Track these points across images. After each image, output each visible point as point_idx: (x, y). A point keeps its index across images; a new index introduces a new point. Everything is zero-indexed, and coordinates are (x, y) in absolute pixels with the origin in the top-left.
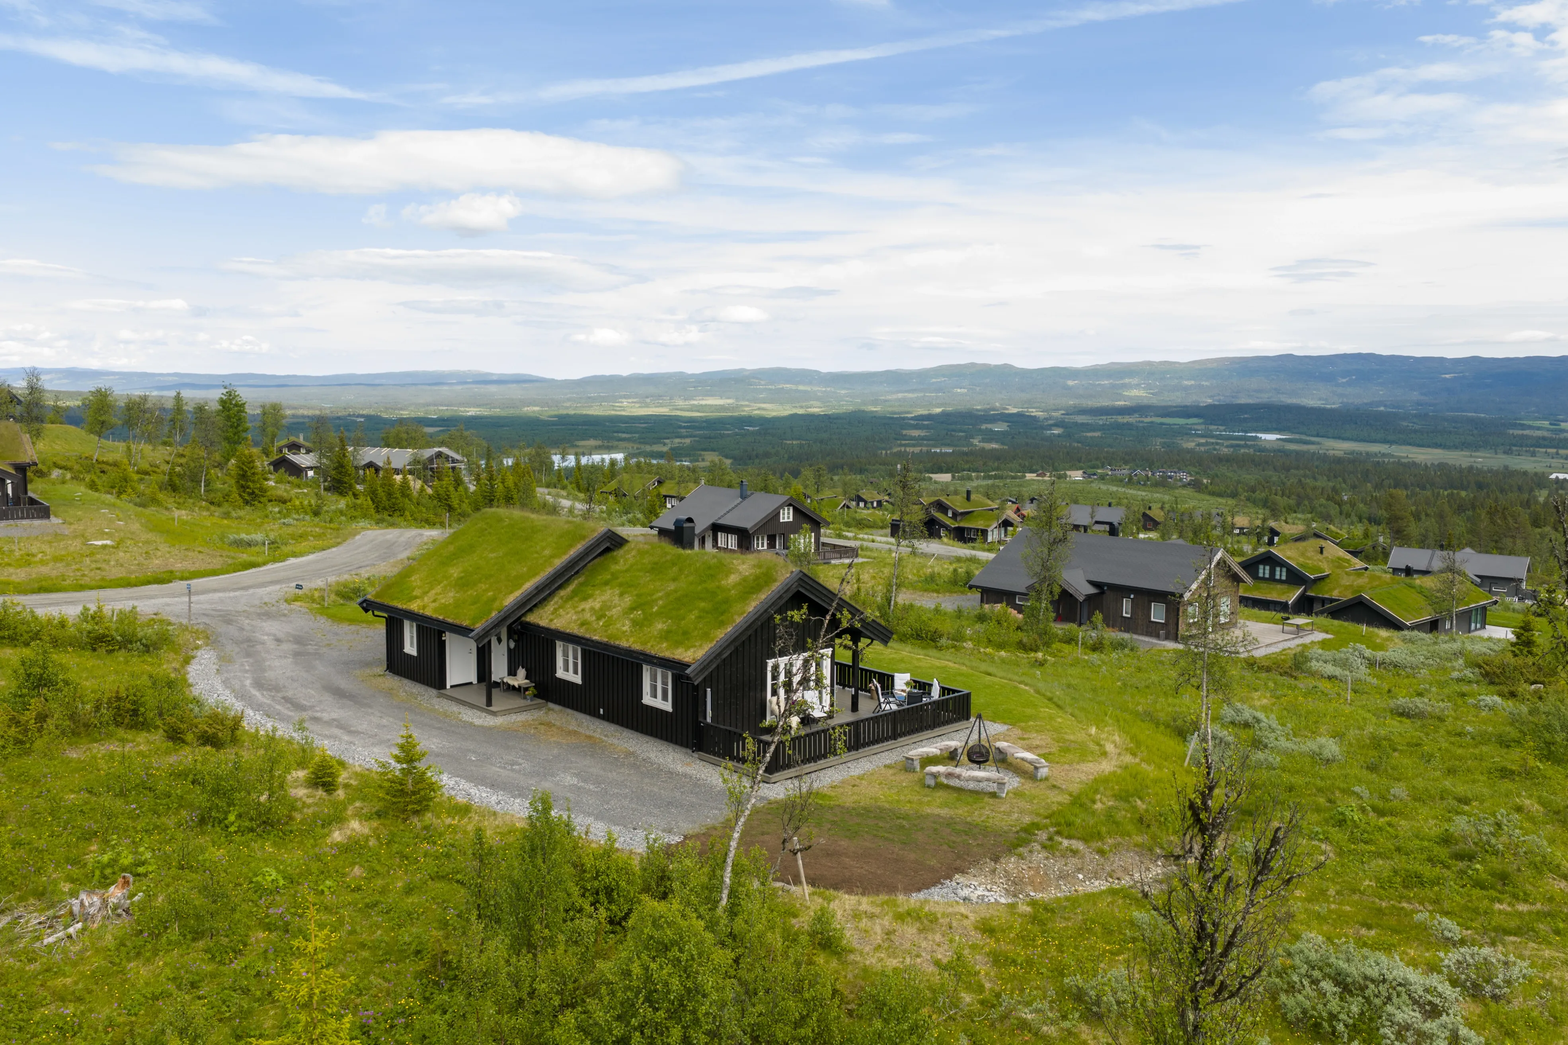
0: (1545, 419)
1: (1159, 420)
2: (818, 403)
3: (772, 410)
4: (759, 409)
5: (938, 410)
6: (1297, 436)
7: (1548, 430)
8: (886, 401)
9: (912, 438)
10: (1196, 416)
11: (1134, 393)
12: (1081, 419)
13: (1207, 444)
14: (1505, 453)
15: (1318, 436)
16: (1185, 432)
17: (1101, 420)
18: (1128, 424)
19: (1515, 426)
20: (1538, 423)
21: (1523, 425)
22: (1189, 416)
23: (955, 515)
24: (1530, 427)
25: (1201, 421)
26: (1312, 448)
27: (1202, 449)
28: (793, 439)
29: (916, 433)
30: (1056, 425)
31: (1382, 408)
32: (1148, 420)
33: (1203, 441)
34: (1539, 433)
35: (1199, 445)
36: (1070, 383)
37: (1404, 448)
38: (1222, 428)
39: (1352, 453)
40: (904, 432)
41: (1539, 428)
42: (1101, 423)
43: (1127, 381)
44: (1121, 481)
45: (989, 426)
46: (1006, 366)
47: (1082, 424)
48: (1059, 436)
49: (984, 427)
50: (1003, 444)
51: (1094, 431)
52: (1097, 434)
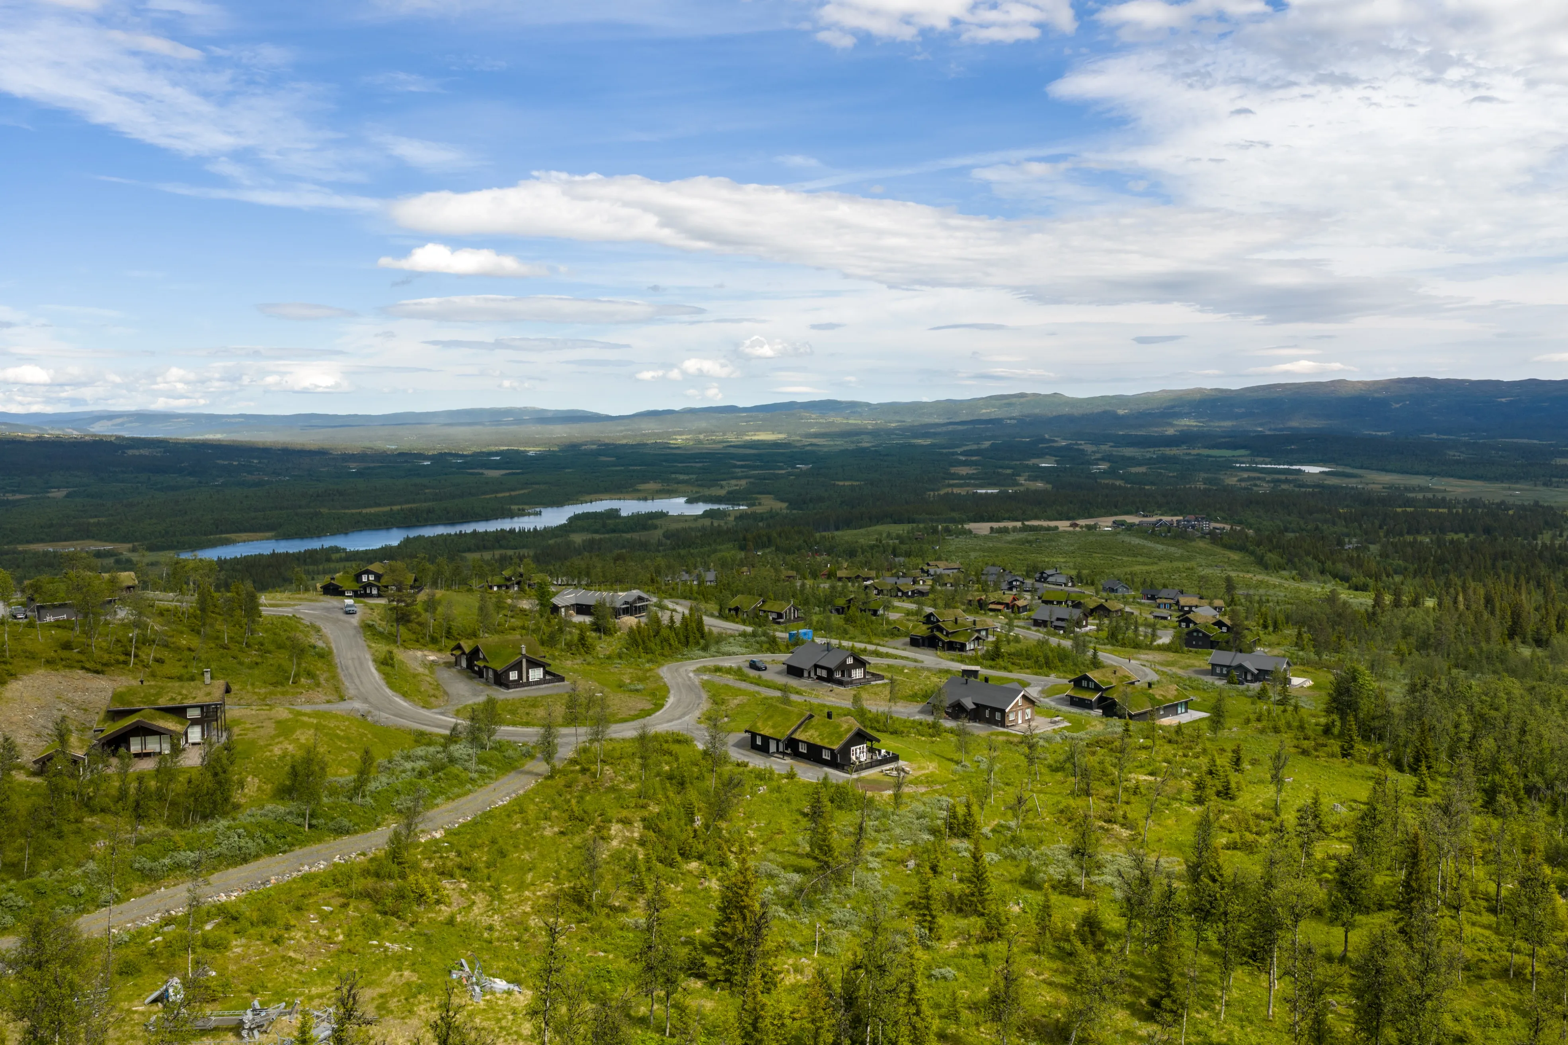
1: (1207, 451)
3: (824, 446)
4: (811, 445)
5: (987, 444)
6: (1340, 469)
9: (961, 477)
10: (1243, 447)
11: (1185, 422)
12: (1129, 452)
13: (1249, 479)
14: (1545, 484)
15: (1362, 467)
16: (1227, 466)
17: (1151, 453)
18: (1175, 456)
22: (1235, 447)
25: (1248, 452)
26: (1352, 482)
27: (1243, 484)
28: (845, 480)
29: (964, 471)
30: (1103, 459)
31: (1434, 435)
32: (1196, 451)
33: (1245, 475)
35: (1240, 480)
36: (1121, 412)
37: (1445, 480)
38: (1267, 460)
39: (1391, 487)
40: (953, 470)
42: (1148, 455)
45: (1035, 460)
46: (1056, 395)
47: (1129, 458)
48: (1105, 471)
49: (1031, 462)
50: (1048, 482)
51: (1140, 464)
52: (1142, 469)
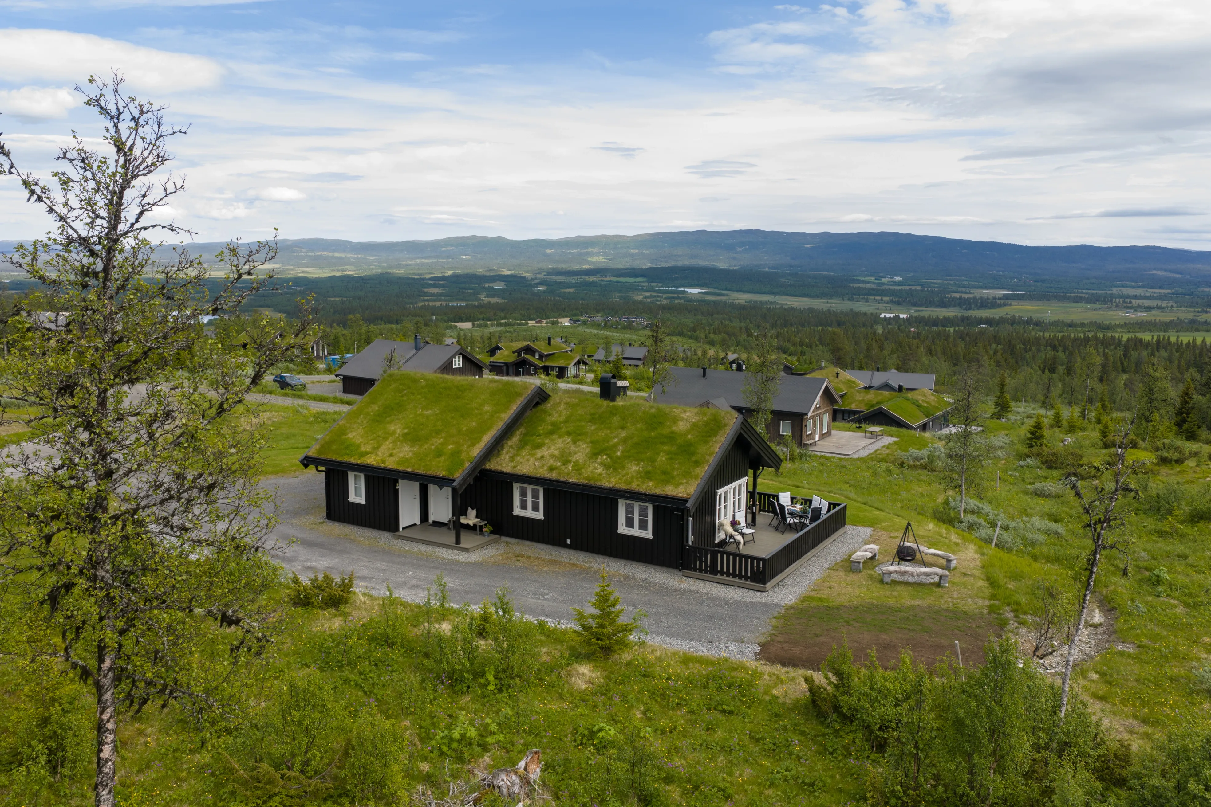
0: (871, 276)
1: (615, 279)
2: (352, 268)
3: (314, 273)
4: (303, 272)
5: (449, 273)
6: (712, 290)
7: (874, 283)
8: (407, 265)
9: (432, 295)
10: (642, 276)
11: (596, 259)
12: (559, 279)
13: (651, 296)
14: (849, 300)
15: (726, 289)
16: (634, 288)
17: (574, 280)
18: (593, 282)
19: (854, 281)
20: (867, 279)
21: (858, 280)
22: (636, 276)
23: (541, 357)
24: (863, 282)
25: (645, 279)
26: (724, 298)
27: (648, 300)
28: (335, 297)
29: (434, 291)
30: (541, 283)
31: (767, 269)
32: (608, 279)
33: (648, 294)
34: (868, 286)
35: (646, 297)
36: (549, 251)
37: (784, 297)
38: (660, 285)
39: (750, 301)
40: (426, 290)
41: (868, 282)
42: (574, 281)
43: (590, 250)
44: (599, 325)
45: (491, 285)
46: (499, 238)
47: (560, 283)
48: (544, 292)
49: (487, 285)
50: (503, 298)
51: (569, 287)
52: (572, 290)
